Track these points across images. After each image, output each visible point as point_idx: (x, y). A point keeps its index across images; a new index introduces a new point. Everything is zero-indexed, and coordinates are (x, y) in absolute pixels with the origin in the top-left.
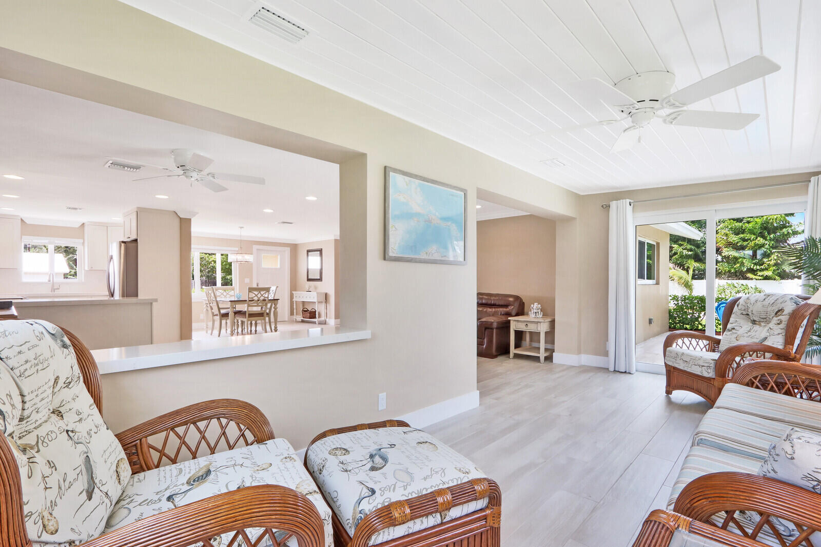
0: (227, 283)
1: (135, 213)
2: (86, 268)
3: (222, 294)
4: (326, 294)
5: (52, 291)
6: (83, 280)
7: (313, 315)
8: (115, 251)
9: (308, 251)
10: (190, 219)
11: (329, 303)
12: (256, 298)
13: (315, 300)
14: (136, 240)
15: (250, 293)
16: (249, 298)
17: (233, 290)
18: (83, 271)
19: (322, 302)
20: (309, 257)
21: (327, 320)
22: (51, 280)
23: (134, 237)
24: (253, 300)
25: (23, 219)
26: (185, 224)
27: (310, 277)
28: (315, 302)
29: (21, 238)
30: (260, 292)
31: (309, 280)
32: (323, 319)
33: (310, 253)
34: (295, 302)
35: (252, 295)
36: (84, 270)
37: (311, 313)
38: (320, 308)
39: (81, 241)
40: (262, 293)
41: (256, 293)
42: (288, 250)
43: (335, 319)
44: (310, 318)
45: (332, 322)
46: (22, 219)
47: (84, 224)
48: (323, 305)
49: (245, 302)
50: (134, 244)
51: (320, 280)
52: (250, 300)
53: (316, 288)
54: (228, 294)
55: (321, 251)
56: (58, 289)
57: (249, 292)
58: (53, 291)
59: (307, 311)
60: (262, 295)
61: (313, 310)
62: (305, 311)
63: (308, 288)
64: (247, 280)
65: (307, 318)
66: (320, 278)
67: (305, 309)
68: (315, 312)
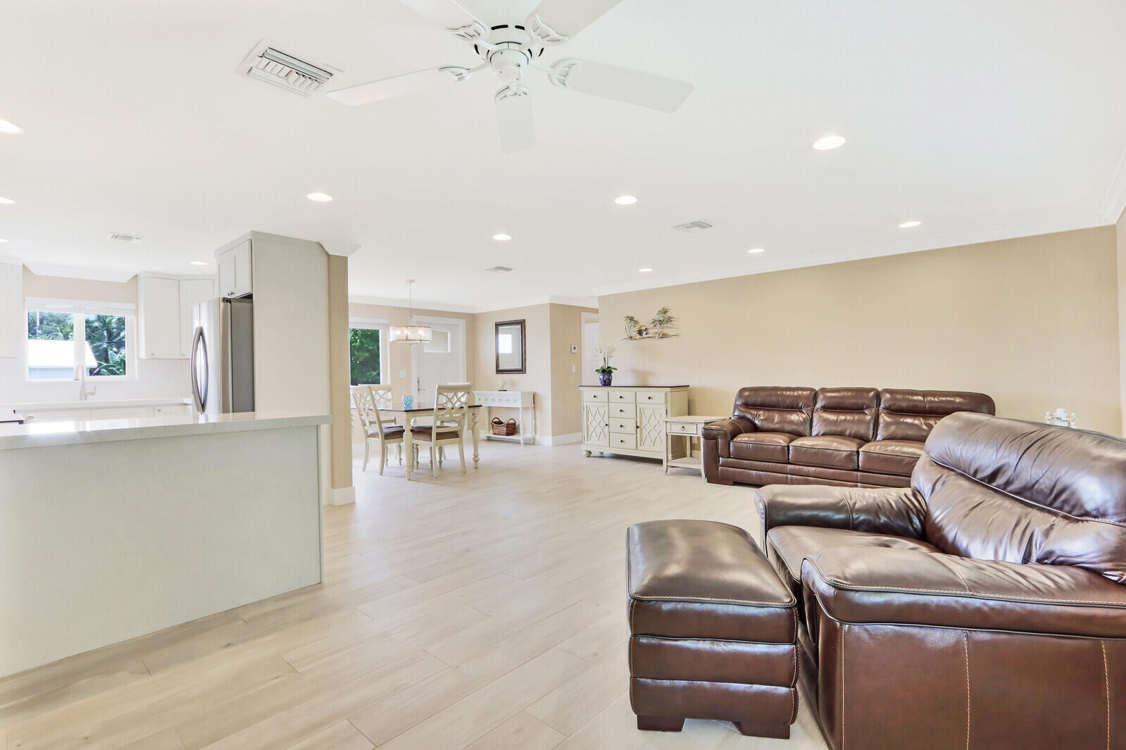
1: (247, 245)
2: (143, 355)
4: (534, 395)
5: (81, 399)
6: (137, 378)
7: (512, 429)
8: (206, 319)
9: (497, 325)
10: (346, 258)
11: (541, 410)
12: (450, 405)
13: (519, 405)
14: (249, 297)
15: (440, 396)
16: (438, 404)
18: (136, 361)
19: (528, 408)
20: (500, 336)
21: (537, 437)
22: (80, 377)
23: (245, 290)
24: (444, 409)
25: (26, 265)
26: (336, 268)
27: (500, 368)
28: (518, 408)
29: (24, 300)
30: (455, 394)
31: (499, 371)
32: (529, 435)
33: (500, 328)
35: (443, 400)
36: (138, 358)
37: (508, 425)
38: (524, 420)
39: (133, 306)
40: (460, 394)
41: (451, 395)
42: (462, 323)
43: (553, 435)
44: (508, 434)
45: (547, 440)
46: (24, 265)
47: (136, 276)
48: (530, 413)
49: (431, 412)
50: (246, 305)
51: (522, 370)
52: (439, 409)
53: (514, 384)
55: (522, 323)
56: (93, 394)
57: (439, 393)
58: (83, 398)
59: (500, 423)
60: (459, 400)
61: (512, 422)
62: (495, 423)
63: (501, 385)
64: (403, 374)
65: (499, 434)
66: (521, 368)
67: (497, 420)
68: (515, 424)
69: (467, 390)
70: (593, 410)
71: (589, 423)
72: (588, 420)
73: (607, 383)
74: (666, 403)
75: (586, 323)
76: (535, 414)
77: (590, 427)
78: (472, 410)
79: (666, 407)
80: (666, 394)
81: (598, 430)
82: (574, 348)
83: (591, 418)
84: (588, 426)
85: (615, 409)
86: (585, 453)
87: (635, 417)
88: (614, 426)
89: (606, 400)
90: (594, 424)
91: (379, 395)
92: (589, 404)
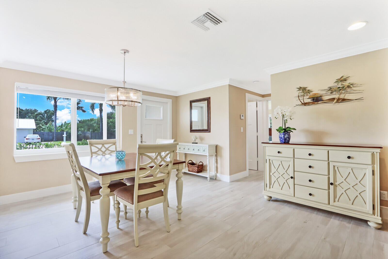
0: (111, 134)
3: (100, 150)
4: (216, 146)
7: (201, 168)
9: (191, 102)
11: (221, 156)
17: (114, 144)
19: (212, 155)
21: (218, 175)
27: (193, 129)
30: (160, 154)
31: (192, 131)
33: (193, 104)
34: (178, 154)
37: (199, 166)
38: (209, 163)
40: (163, 154)
42: (170, 101)
43: (230, 174)
44: (198, 172)
45: (226, 177)
48: (214, 159)
51: (208, 130)
53: (202, 139)
54: (107, 149)
55: (208, 100)
59: (193, 164)
60: (163, 159)
61: (201, 163)
62: (190, 163)
63: (194, 140)
64: (131, 132)
65: (192, 172)
66: (207, 128)
67: (190, 162)
68: (202, 165)
69: (172, 148)
70: (276, 164)
71: (271, 174)
72: (270, 171)
73: (286, 141)
74: (373, 163)
75: (248, 102)
76: (217, 160)
77: (272, 177)
78: (176, 166)
79: (373, 167)
80: (373, 154)
81: (281, 181)
82: (243, 116)
83: (273, 170)
84: (270, 176)
85: (301, 165)
86: (266, 198)
87: (326, 173)
88: (301, 178)
89: (292, 156)
90: (276, 175)
91: (105, 147)
92: (270, 158)
